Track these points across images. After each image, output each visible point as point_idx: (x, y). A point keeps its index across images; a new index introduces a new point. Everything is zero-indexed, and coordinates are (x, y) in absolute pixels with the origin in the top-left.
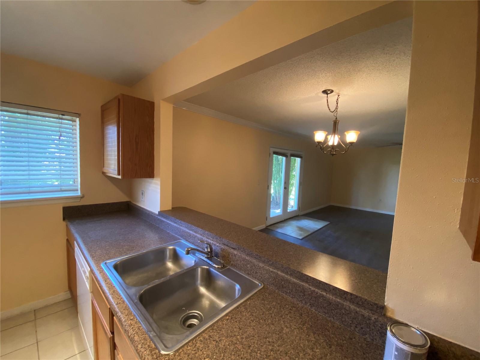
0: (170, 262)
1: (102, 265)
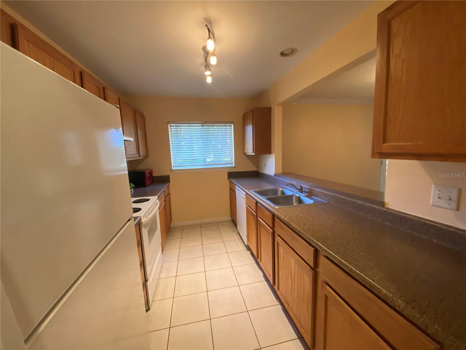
1: (250, 191)
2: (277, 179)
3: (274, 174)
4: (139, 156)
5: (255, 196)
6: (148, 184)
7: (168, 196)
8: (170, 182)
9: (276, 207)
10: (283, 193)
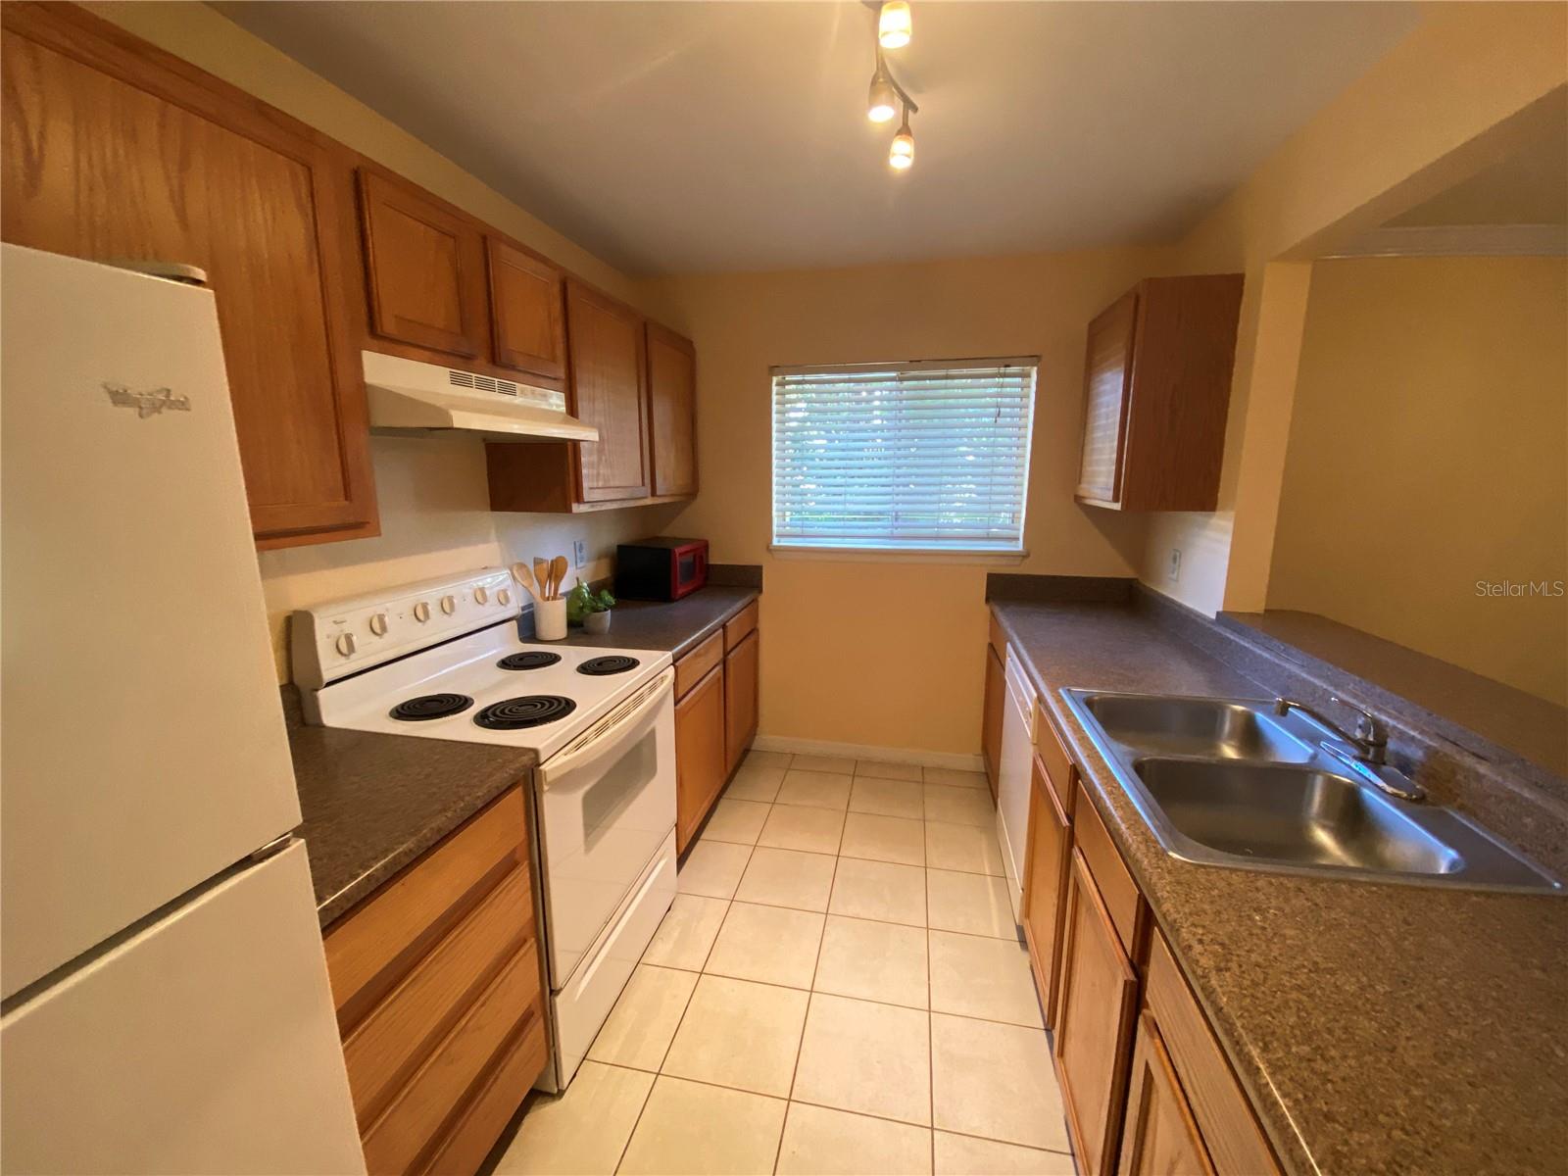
0: (1229, 745)
1: (1061, 691)
2: (1231, 641)
3: (1218, 613)
4: (654, 494)
5: (1077, 729)
6: (680, 591)
7: (752, 638)
8: (761, 591)
9: (1171, 854)
10: (1251, 736)
